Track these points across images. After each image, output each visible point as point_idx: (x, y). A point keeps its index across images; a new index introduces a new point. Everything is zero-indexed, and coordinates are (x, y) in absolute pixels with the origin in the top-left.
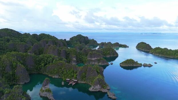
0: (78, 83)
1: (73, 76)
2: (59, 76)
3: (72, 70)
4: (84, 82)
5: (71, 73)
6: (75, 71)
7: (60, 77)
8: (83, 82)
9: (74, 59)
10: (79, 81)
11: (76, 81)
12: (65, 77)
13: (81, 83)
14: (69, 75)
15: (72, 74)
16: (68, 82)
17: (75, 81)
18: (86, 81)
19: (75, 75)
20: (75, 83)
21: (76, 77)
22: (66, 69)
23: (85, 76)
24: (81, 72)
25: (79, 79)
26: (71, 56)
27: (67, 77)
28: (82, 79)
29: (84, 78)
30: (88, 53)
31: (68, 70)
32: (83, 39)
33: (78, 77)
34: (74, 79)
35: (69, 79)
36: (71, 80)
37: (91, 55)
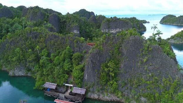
1: (69, 73)
3: (66, 51)
4: (114, 98)
5: (64, 60)
7: (29, 74)
9: (75, 32)
10: (93, 92)
13: (99, 100)
14: (57, 69)
18: (120, 94)
19: (76, 70)
20: (78, 101)
21: (79, 78)
22: (48, 50)
23: (115, 74)
24: (97, 59)
25: (94, 85)
26: (69, 26)
27: (50, 75)
28: (105, 85)
29: (111, 82)
30: (99, 23)
31: (54, 50)
32: (88, 14)
33: (86, 77)
34: (72, 85)
35: (53, 84)
36: (61, 86)
37: (110, 23)
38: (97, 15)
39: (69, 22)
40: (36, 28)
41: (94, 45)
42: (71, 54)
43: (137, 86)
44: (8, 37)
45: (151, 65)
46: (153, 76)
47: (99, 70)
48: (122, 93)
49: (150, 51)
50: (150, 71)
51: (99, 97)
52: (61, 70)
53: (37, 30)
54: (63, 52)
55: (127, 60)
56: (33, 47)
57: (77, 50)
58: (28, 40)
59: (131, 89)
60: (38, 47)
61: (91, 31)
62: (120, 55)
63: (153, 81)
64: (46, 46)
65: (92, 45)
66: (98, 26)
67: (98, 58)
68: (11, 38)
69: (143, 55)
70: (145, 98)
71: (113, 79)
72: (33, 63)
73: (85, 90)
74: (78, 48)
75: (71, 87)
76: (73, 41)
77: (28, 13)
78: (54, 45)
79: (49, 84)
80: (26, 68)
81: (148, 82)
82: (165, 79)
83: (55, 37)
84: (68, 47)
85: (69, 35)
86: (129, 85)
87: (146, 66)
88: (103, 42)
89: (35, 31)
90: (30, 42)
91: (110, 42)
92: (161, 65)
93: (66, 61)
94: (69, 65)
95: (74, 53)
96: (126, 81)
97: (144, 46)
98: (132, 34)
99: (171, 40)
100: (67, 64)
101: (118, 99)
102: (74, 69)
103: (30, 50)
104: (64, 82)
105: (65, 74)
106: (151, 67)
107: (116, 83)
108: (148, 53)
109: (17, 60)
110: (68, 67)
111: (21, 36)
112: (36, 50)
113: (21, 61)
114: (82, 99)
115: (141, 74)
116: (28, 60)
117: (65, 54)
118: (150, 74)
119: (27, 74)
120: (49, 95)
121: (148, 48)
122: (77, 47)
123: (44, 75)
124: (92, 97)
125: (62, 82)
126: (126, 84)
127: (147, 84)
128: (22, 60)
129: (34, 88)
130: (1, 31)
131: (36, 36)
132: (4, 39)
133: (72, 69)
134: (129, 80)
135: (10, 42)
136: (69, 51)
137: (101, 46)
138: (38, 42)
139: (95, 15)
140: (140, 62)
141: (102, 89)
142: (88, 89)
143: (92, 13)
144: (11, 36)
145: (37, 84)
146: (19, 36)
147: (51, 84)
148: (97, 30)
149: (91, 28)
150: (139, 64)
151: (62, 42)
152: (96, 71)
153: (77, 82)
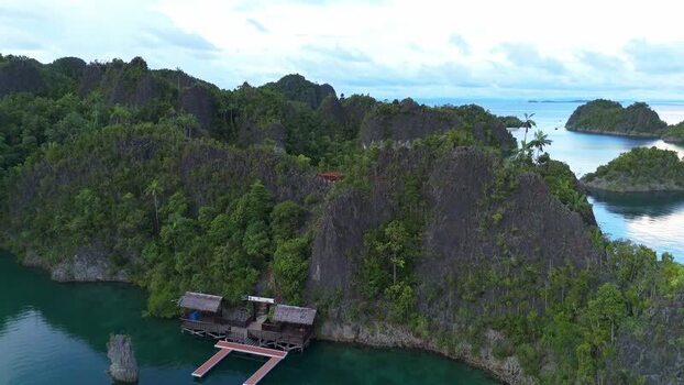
0: (331, 342)
1: (261, 262)
2: (122, 262)
3: (252, 195)
4: (403, 337)
5: (244, 226)
6: (281, 208)
7: (123, 276)
8: (381, 335)
10: (340, 320)
11: (305, 316)
12: (170, 274)
13: (357, 346)
14: (221, 252)
15: (252, 241)
16: (194, 327)
17: (284, 326)
18: (422, 324)
19: (285, 251)
20: (291, 346)
21: (295, 277)
22: (188, 195)
23: (408, 261)
24: (352, 214)
25: (341, 297)
26: (248, 129)
27: (196, 272)
28: (376, 297)
29: (397, 287)
30: (353, 120)
31: (208, 196)
32: (313, 92)
33: (317, 275)
34: (271, 301)
35: (211, 298)
36: (235, 305)
37: (390, 118)
38: (346, 97)
39: (250, 113)
40: (149, 125)
41: (342, 178)
42: (268, 205)
43: (475, 296)
44: (48, 154)
45: (514, 233)
46: (520, 264)
47: (358, 252)
48: (430, 320)
49: (512, 190)
50: (512, 249)
51: (357, 337)
52: (236, 253)
53: (150, 132)
54: (242, 201)
55: (445, 217)
56: (136, 187)
57: (285, 194)
58: (122, 164)
59: (456, 309)
60: (154, 185)
61: (326, 147)
62: (423, 203)
63: (523, 278)
64: (181, 184)
65: (333, 179)
66: (351, 131)
67: (355, 212)
68: (58, 158)
69: (492, 202)
70: (499, 330)
71: (400, 279)
72: (139, 238)
73: (315, 311)
74: (289, 190)
75: (269, 305)
76: (274, 165)
77: (101, 83)
78: (209, 178)
79: (198, 297)
80: (111, 255)
81: (507, 282)
82: (555, 271)
83: (213, 153)
84: (258, 184)
85: (261, 147)
86: (451, 294)
87: (500, 236)
88: (370, 166)
89: (146, 136)
90: (127, 170)
91: (390, 166)
92: (545, 230)
93: (251, 228)
94: (262, 238)
95: (275, 204)
96: (441, 284)
97: (495, 175)
98: (460, 142)
99: (597, 179)
100: (256, 236)
101: (418, 341)
102: (279, 250)
103: (128, 196)
104: (246, 293)
105: (246, 266)
106: (515, 238)
107: (411, 290)
108: (505, 195)
109: (85, 228)
110: (257, 244)
111: (96, 149)
112: (147, 194)
113: (96, 231)
114: (304, 340)
115: (486, 258)
116: (121, 226)
117: (248, 205)
118: (513, 259)
119: (115, 273)
120: (196, 331)
121: (507, 180)
122: (285, 184)
123: (176, 273)
124: (335, 335)
125: (237, 293)
126: (440, 293)
127: (504, 288)
128: (101, 227)
129: (145, 314)
130: (18, 139)
131: (148, 152)
132: (33, 163)
133: (271, 252)
134: (451, 280)
135: (55, 170)
136: (261, 198)
137: (365, 178)
138: (156, 170)
139: (339, 97)
140: (482, 222)
141: (366, 312)
142: (324, 310)
143: (328, 89)
144: (59, 152)
145: (154, 301)
146: (90, 152)
147: (205, 298)
148: (348, 143)
149: (327, 137)
150: (480, 229)
151: (236, 171)
152: (348, 252)
153: (288, 289)
